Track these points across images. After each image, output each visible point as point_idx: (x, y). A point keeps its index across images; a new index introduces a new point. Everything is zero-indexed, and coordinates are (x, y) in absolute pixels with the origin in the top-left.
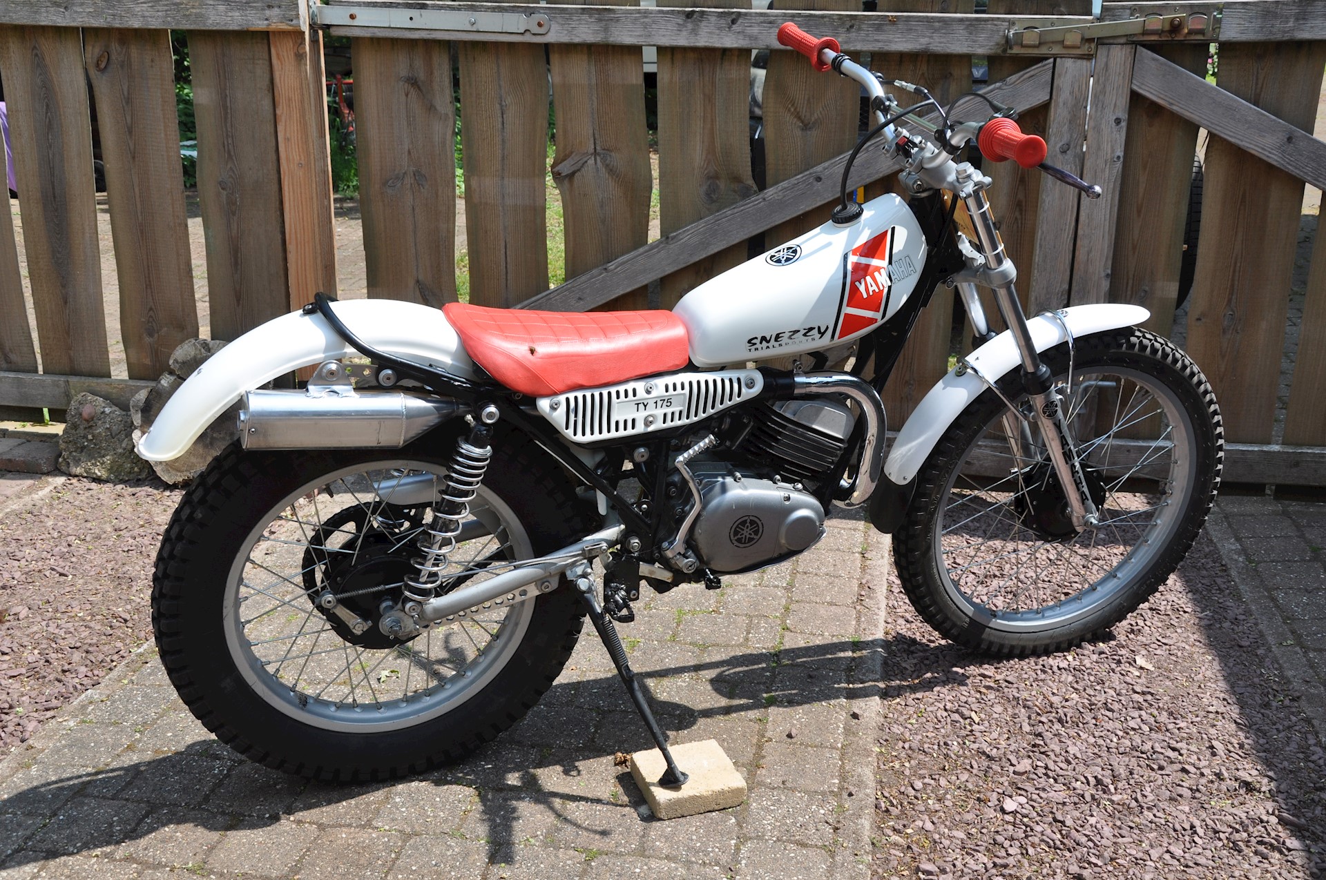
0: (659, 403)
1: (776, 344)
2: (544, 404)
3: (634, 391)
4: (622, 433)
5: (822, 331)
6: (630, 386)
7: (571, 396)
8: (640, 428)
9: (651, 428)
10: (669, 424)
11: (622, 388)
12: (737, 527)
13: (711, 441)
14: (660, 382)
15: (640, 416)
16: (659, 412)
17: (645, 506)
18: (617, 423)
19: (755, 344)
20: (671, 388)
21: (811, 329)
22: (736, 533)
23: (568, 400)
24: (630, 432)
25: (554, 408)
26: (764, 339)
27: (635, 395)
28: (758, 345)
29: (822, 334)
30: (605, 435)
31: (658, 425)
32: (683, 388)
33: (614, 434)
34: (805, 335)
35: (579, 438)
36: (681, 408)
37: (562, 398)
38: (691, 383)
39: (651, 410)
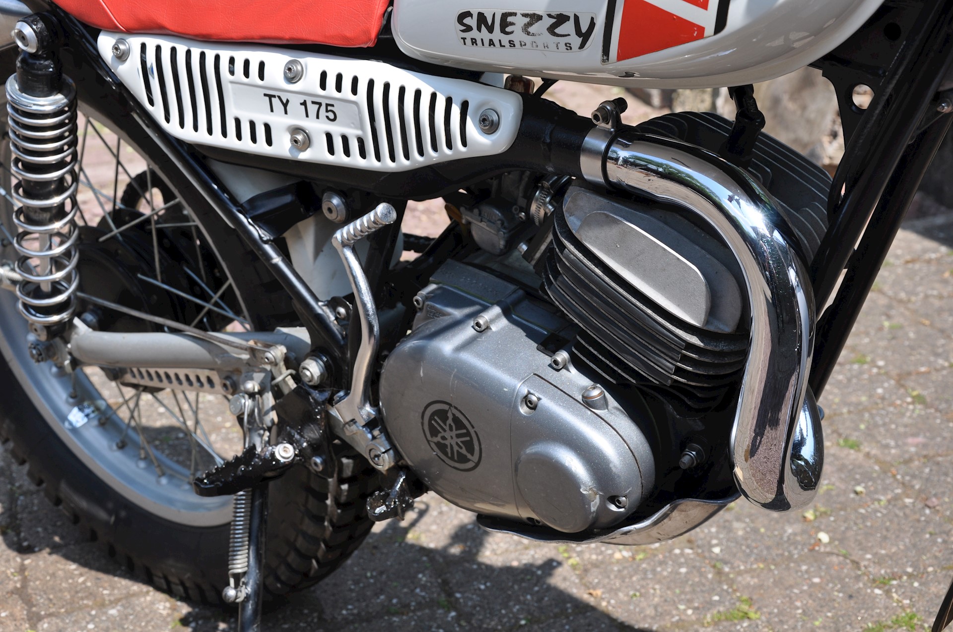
0: (312, 109)
1: (505, 39)
2: (106, 44)
3: (262, 65)
4: (247, 145)
5: (584, 29)
6: (255, 56)
7: (152, 42)
8: (282, 147)
10: (339, 158)
11: (241, 55)
12: (431, 418)
14: (314, 65)
15: (280, 122)
16: (317, 127)
17: (341, 310)
18: (238, 122)
19: (469, 29)
20: (331, 81)
21: (561, 19)
22: (434, 432)
23: (143, 46)
24: (262, 147)
25: (122, 57)
26: (481, 18)
27: (261, 76)
28: (474, 33)
29: (585, 37)
30: (219, 140)
31: (317, 153)
32: (354, 91)
33: (234, 143)
34: (552, 30)
35: (175, 129)
36: (359, 133)
37: (134, 42)
38: (371, 84)
39: (296, 118)
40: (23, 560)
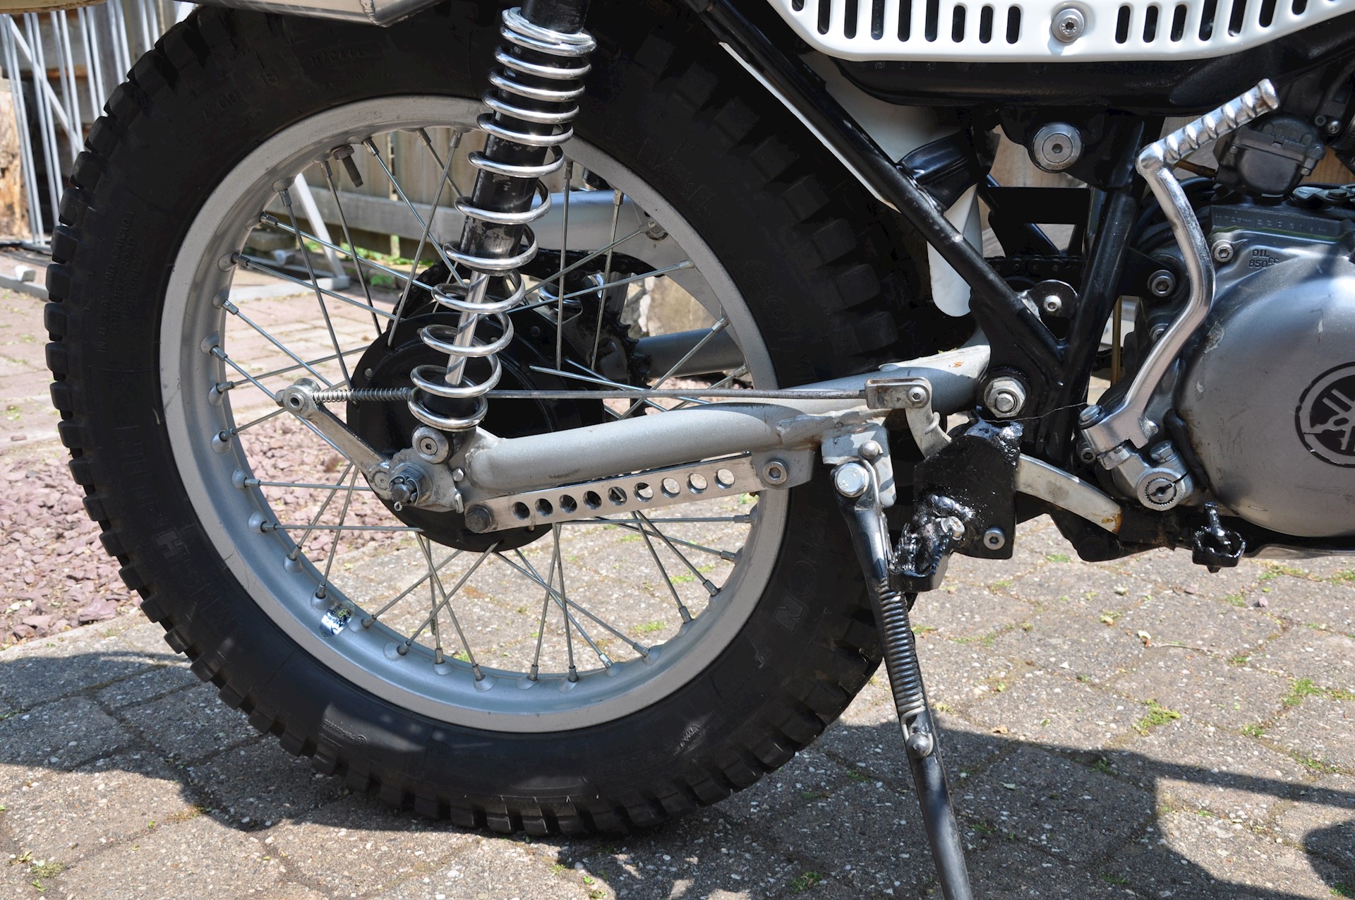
4: (971, 48)
8: (1037, 44)
9: (1076, 50)
10: (1136, 46)
13: (1262, 102)
17: (1055, 299)
18: (960, 13)
22: (1319, 414)
24: (999, 48)
30: (918, 46)
31: (1099, 43)
33: (945, 47)
35: (834, 41)
40: (262, 840)
